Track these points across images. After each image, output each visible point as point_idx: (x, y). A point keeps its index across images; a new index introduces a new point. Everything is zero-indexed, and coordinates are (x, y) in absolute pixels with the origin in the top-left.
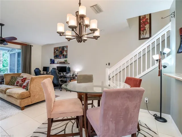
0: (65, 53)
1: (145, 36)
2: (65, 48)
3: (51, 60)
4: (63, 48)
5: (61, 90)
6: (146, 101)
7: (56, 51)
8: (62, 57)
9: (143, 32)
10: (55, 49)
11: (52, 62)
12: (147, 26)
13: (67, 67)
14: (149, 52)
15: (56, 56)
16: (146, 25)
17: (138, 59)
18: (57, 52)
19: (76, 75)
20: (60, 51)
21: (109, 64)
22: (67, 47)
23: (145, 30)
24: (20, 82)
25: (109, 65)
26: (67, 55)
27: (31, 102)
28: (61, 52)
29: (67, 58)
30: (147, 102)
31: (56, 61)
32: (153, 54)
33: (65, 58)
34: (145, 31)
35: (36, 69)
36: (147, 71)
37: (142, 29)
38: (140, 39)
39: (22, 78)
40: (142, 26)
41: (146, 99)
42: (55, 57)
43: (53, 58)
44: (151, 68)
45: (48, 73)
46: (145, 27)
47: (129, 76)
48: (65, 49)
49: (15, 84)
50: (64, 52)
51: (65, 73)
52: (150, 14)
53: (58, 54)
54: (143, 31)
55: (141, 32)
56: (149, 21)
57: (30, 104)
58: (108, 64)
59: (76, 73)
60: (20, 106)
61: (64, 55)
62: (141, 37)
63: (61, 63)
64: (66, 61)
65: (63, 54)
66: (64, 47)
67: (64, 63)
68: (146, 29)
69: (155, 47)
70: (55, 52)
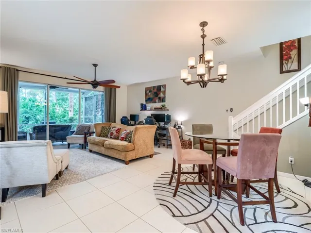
0: (162, 95)
1: (290, 67)
2: (162, 87)
3: (142, 105)
4: (159, 88)
5: (159, 147)
6: (291, 162)
7: (148, 92)
8: (157, 101)
9: (286, 62)
10: (147, 89)
11: (144, 107)
12: (294, 53)
13: (166, 114)
14: (294, 93)
15: (149, 100)
16: (292, 50)
17: (279, 102)
18: (150, 93)
19: (178, 127)
20: (155, 93)
21: (231, 110)
22: (164, 86)
23: (290, 58)
24: (115, 133)
25: (231, 112)
26: (165, 97)
27: (135, 157)
28: (157, 94)
29: (165, 102)
30: (293, 163)
31: (149, 106)
32: (302, 95)
33: (163, 102)
34: (290, 60)
35: (123, 117)
36: (292, 120)
37: (285, 57)
38: (282, 72)
39: (117, 129)
40: (285, 52)
41: (290, 159)
42: (146, 101)
43: (144, 103)
44: (299, 116)
45: (137, 123)
46: (290, 55)
47: (265, 126)
48: (162, 89)
49: (109, 136)
50: (160, 93)
51: (163, 123)
52: (298, 39)
53: (152, 96)
54: (287, 60)
55: (284, 62)
56: (296, 44)
57: (134, 158)
58: (229, 110)
59: (179, 123)
60: (125, 160)
61: (160, 98)
62: (284, 70)
63: (156, 109)
64: (163, 106)
65: (159, 96)
66: (160, 86)
67: (161, 109)
68: (293, 56)
69: (304, 86)
70: (146, 94)
